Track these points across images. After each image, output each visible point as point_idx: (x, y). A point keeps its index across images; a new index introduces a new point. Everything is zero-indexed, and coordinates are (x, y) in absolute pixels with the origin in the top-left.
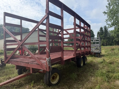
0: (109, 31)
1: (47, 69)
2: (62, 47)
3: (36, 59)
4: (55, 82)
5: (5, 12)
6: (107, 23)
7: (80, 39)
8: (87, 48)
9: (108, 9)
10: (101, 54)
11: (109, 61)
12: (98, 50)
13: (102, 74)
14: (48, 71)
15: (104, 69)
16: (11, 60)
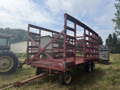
0: (118, 38)
1: (63, 70)
2: (74, 53)
3: (54, 62)
4: (68, 82)
5: (30, 24)
6: (115, 30)
7: (89, 47)
8: (95, 55)
9: (117, 17)
10: (109, 62)
11: (116, 69)
12: (106, 58)
13: (108, 79)
14: (64, 71)
15: (110, 75)
16: (33, 62)
